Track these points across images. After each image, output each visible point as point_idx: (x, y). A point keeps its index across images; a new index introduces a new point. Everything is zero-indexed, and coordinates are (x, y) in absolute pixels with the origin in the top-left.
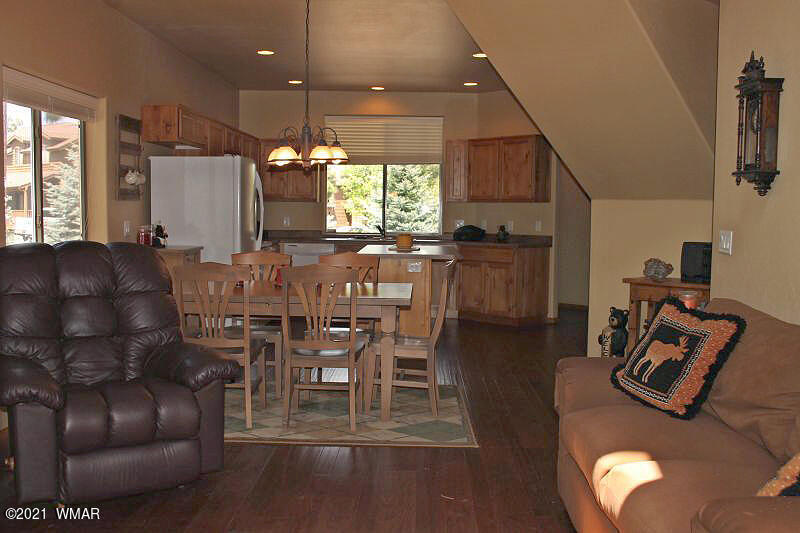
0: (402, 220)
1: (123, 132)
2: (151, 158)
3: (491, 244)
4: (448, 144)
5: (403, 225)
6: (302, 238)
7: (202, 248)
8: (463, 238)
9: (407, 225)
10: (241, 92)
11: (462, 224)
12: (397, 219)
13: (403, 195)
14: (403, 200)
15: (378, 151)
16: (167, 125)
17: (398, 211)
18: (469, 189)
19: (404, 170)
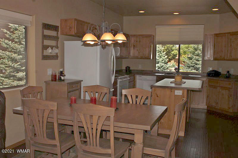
0: (197, 64)
1: (45, 31)
2: (65, 42)
3: (222, 80)
4: (205, 36)
5: (197, 66)
6: (146, 73)
7: (82, 81)
8: (211, 75)
9: (198, 66)
10: (124, 17)
11: (211, 69)
12: (195, 64)
13: (197, 55)
14: (197, 57)
15: (176, 39)
16: (70, 28)
17: (195, 61)
18: (214, 54)
19: (198, 47)
